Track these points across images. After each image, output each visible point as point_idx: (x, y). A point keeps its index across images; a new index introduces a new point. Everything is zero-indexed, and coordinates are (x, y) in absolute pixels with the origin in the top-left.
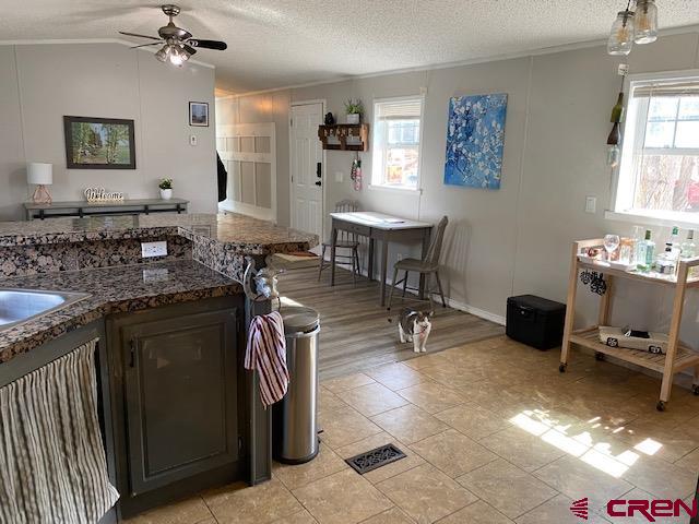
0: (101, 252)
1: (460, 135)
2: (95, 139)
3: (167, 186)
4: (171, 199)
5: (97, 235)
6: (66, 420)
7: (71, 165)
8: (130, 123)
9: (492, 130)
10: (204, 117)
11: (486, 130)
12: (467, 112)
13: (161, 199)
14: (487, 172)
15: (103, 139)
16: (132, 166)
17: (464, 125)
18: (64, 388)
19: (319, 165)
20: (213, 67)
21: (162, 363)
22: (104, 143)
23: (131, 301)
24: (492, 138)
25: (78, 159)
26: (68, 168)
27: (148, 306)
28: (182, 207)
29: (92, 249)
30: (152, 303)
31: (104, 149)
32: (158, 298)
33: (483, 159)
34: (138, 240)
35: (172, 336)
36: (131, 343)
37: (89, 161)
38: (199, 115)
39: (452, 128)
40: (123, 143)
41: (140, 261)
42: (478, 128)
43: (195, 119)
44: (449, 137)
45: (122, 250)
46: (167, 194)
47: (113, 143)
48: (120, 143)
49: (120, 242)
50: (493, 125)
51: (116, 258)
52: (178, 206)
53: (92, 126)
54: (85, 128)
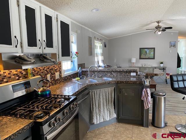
0: (123, 73)
2: (146, 52)
3: (162, 63)
5: (122, 70)
6: (107, 98)
7: (140, 58)
8: (154, 49)
10: (174, 45)
15: (148, 52)
16: (154, 58)
18: (108, 93)
20: (178, 32)
21: (126, 94)
22: (148, 53)
23: (121, 81)
25: (142, 57)
27: (124, 83)
28: (165, 68)
29: (122, 73)
30: (124, 82)
32: (125, 82)
34: (130, 72)
35: (128, 89)
36: (120, 89)
37: (144, 57)
40: (152, 53)
41: (130, 76)
45: (127, 73)
46: (162, 65)
47: (150, 53)
49: (127, 72)
51: (126, 75)
52: (164, 68)
53: (145, 50)
54: (144, 50)
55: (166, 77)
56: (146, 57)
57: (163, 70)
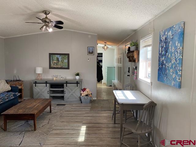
1: (163, 52)
2: (58, 59)
3: (78, 75)
4: (79, 79)
7: (51, 68)
8: (68, 55)
9: (176, 47)
10: (93, 52)
11: (173, 48)
12: (166, 39)
13: (76, 79)
14: (174, 76)
15: (60, 59)
16: (68, 68)
17: (165, 47)
19: (129, 68)
20: (96, 34)
22: (60, 61)
24: (176, 53)
25: (52, 65)
26: (50, 69)
28: (78, 82)
31: (60, 63)
33: (172, 67)
37: (55, 66)
38: (91, 51)
39: (161, 48)
40: (66, 61)
42: (170, 47)
43: (89, 53)
44: (159, 54)
46: (77, 77)
47: (62, 62)
48: (65, 61)
50: (177, 45)
53: (57, 56)
54: (55, 56)
55: (81, 94)
56: (58, 66)
57: (76, 84)
